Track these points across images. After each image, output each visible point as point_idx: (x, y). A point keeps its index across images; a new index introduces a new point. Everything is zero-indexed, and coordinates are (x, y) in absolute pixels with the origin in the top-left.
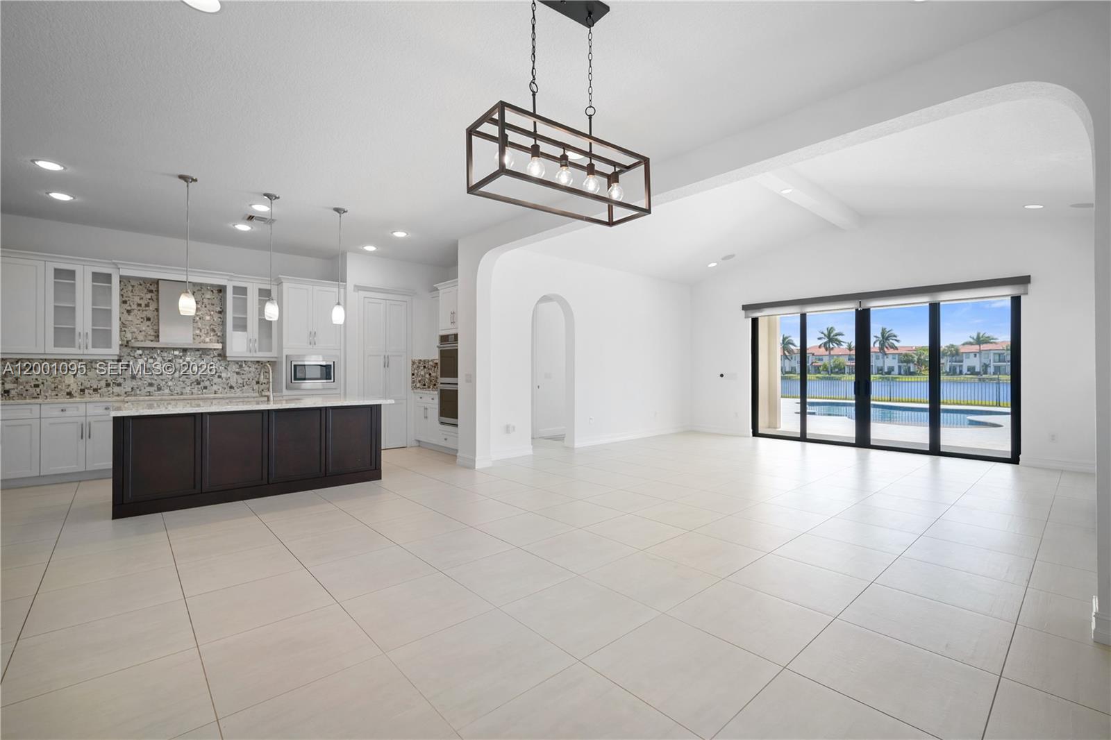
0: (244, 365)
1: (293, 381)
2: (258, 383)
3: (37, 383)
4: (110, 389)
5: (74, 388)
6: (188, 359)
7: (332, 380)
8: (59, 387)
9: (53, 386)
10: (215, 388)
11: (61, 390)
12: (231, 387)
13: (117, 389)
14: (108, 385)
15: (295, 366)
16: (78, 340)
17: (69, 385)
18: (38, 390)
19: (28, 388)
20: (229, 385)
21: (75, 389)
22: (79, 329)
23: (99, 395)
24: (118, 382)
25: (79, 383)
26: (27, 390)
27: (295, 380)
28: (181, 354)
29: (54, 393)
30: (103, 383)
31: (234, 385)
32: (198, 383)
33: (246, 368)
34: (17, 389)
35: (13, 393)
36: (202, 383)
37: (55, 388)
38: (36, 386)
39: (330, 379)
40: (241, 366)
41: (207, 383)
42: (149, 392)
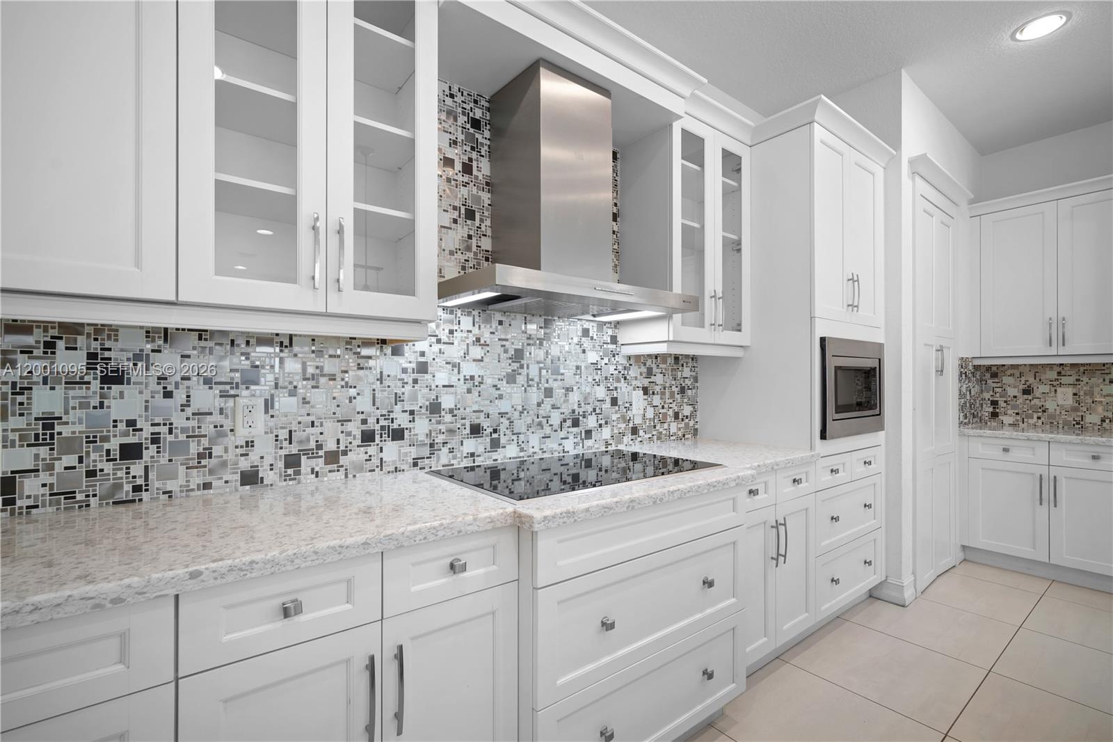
0: (655, 368)
2: (676, 416)
3: (132, 439)
4: (372, 450)
5: (266, 455)
6: (555, 351)
8: (217, 451)
9: (194, 448)
11: (224, 464)
13: (391, 451)
14: (368, 437)
17: (249, 444)
18: (137, 469)
19: (96, 459)
20: (631, 425)
21: (269, 460)
22: (308, 207)
23: (341, 475)
24: (395, 426)
25: (283, 434)
26: (91, 474)
29: (197, 478)
30: (355, 428)
31: (638, 421)
32: (576, 423)
33: (659, 379)
34: (50, 468)
37: (200, 456)
38: (131, 452)
41: (591, 422)
42: (472, 455)
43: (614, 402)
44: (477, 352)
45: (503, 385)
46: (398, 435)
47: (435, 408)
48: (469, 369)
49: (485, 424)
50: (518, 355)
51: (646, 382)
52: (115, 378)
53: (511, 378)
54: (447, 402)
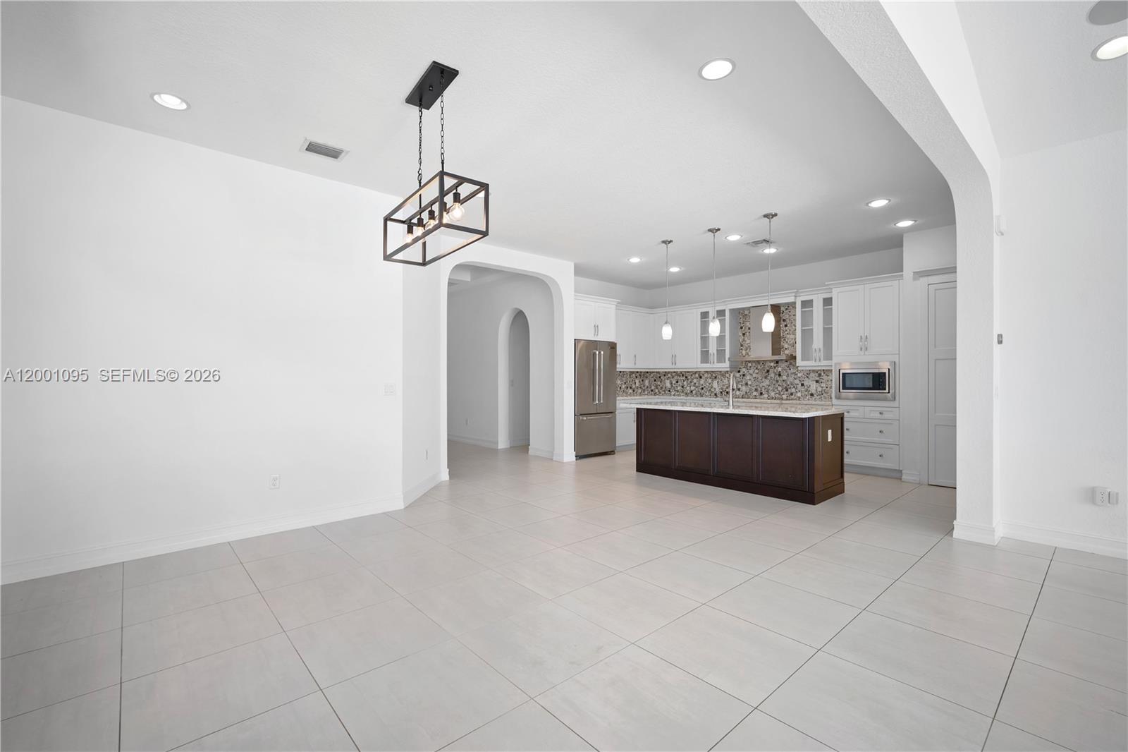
0: (822, 374)
1: (841, 390)
6: (780, 369)
7: (887, 391)
10: (799, 394)
12: (812, 395)
15: (843, 374)
16: (711, 358)
22: (711, 350)
26: (698, 391)
27: (843, 389)
28: (775, 365)
29: (709, 394)
31: (814, 392)
32: (787, 390)
35: (694, 392)
36: (789, 390)
38: (702, 389)
39: (885, 389)
40: (820, 375)
41: (793, 390)
42: (756, 396)
43: (802, 385)
44: (757, 371)
45: (764, 379)
46: (739, 389)
47: (747, 384)
48: (754, 375)
49: (759, 389)
50: (768, 371)
51: (818, 379)
52: (701, 377)
53: (766, 378)
54: (749, 383)
